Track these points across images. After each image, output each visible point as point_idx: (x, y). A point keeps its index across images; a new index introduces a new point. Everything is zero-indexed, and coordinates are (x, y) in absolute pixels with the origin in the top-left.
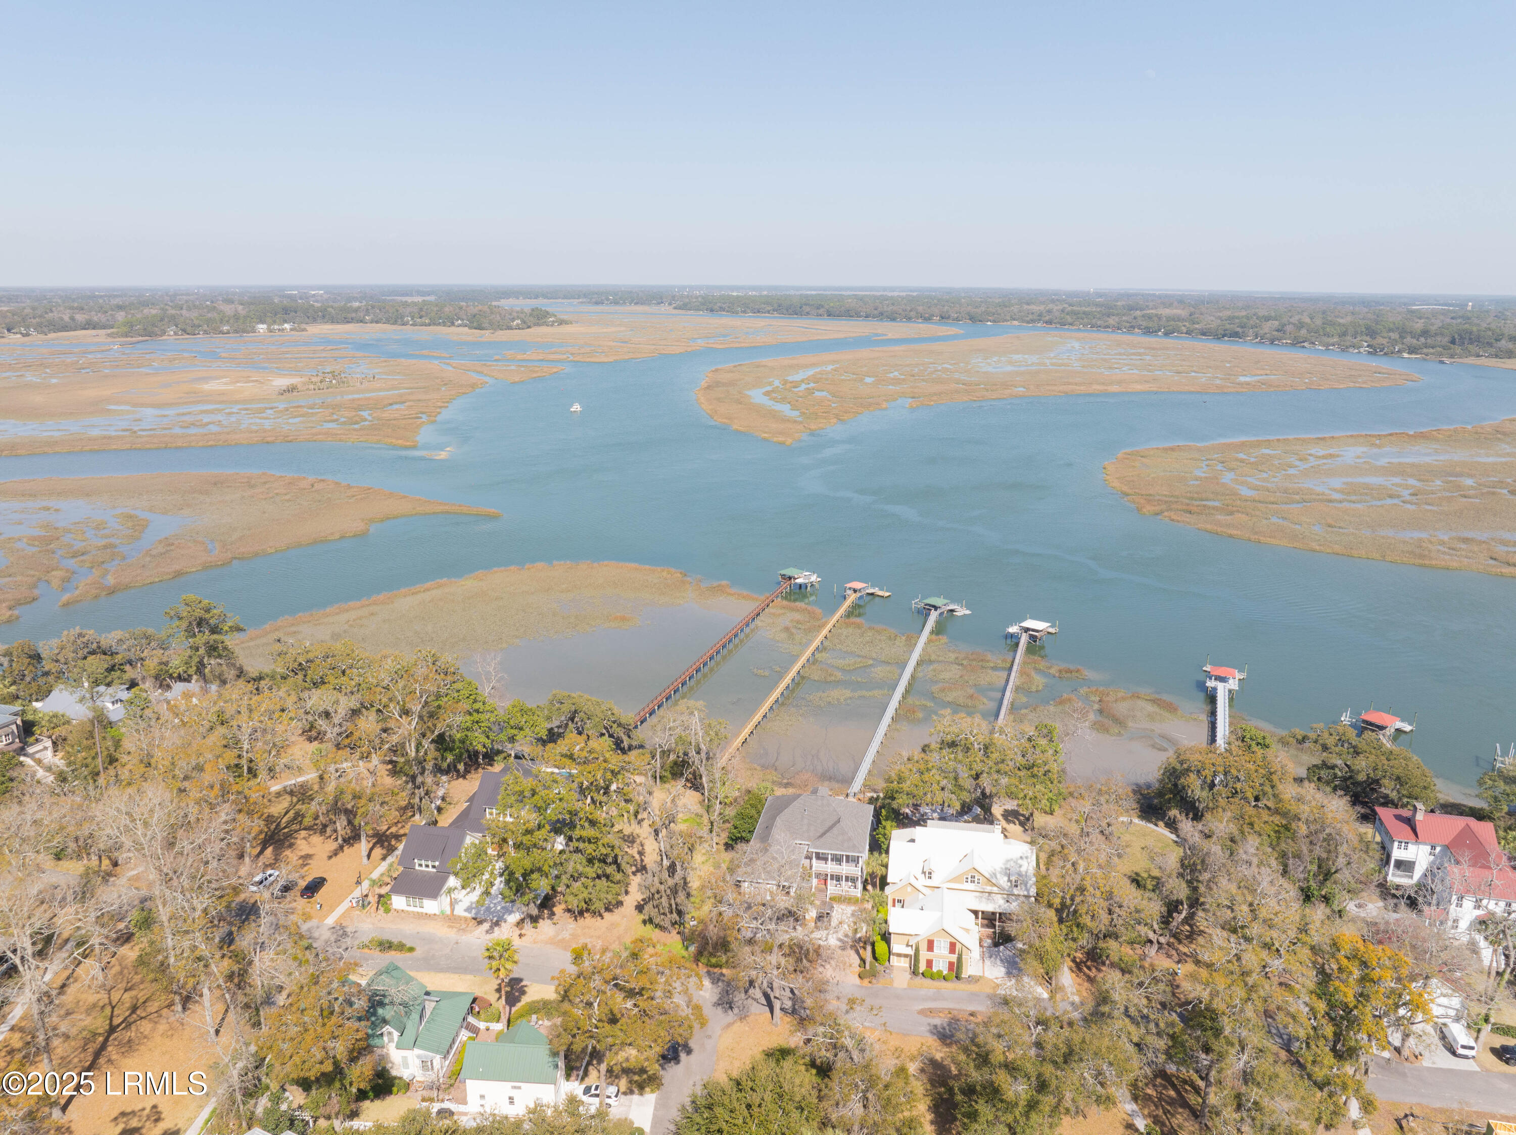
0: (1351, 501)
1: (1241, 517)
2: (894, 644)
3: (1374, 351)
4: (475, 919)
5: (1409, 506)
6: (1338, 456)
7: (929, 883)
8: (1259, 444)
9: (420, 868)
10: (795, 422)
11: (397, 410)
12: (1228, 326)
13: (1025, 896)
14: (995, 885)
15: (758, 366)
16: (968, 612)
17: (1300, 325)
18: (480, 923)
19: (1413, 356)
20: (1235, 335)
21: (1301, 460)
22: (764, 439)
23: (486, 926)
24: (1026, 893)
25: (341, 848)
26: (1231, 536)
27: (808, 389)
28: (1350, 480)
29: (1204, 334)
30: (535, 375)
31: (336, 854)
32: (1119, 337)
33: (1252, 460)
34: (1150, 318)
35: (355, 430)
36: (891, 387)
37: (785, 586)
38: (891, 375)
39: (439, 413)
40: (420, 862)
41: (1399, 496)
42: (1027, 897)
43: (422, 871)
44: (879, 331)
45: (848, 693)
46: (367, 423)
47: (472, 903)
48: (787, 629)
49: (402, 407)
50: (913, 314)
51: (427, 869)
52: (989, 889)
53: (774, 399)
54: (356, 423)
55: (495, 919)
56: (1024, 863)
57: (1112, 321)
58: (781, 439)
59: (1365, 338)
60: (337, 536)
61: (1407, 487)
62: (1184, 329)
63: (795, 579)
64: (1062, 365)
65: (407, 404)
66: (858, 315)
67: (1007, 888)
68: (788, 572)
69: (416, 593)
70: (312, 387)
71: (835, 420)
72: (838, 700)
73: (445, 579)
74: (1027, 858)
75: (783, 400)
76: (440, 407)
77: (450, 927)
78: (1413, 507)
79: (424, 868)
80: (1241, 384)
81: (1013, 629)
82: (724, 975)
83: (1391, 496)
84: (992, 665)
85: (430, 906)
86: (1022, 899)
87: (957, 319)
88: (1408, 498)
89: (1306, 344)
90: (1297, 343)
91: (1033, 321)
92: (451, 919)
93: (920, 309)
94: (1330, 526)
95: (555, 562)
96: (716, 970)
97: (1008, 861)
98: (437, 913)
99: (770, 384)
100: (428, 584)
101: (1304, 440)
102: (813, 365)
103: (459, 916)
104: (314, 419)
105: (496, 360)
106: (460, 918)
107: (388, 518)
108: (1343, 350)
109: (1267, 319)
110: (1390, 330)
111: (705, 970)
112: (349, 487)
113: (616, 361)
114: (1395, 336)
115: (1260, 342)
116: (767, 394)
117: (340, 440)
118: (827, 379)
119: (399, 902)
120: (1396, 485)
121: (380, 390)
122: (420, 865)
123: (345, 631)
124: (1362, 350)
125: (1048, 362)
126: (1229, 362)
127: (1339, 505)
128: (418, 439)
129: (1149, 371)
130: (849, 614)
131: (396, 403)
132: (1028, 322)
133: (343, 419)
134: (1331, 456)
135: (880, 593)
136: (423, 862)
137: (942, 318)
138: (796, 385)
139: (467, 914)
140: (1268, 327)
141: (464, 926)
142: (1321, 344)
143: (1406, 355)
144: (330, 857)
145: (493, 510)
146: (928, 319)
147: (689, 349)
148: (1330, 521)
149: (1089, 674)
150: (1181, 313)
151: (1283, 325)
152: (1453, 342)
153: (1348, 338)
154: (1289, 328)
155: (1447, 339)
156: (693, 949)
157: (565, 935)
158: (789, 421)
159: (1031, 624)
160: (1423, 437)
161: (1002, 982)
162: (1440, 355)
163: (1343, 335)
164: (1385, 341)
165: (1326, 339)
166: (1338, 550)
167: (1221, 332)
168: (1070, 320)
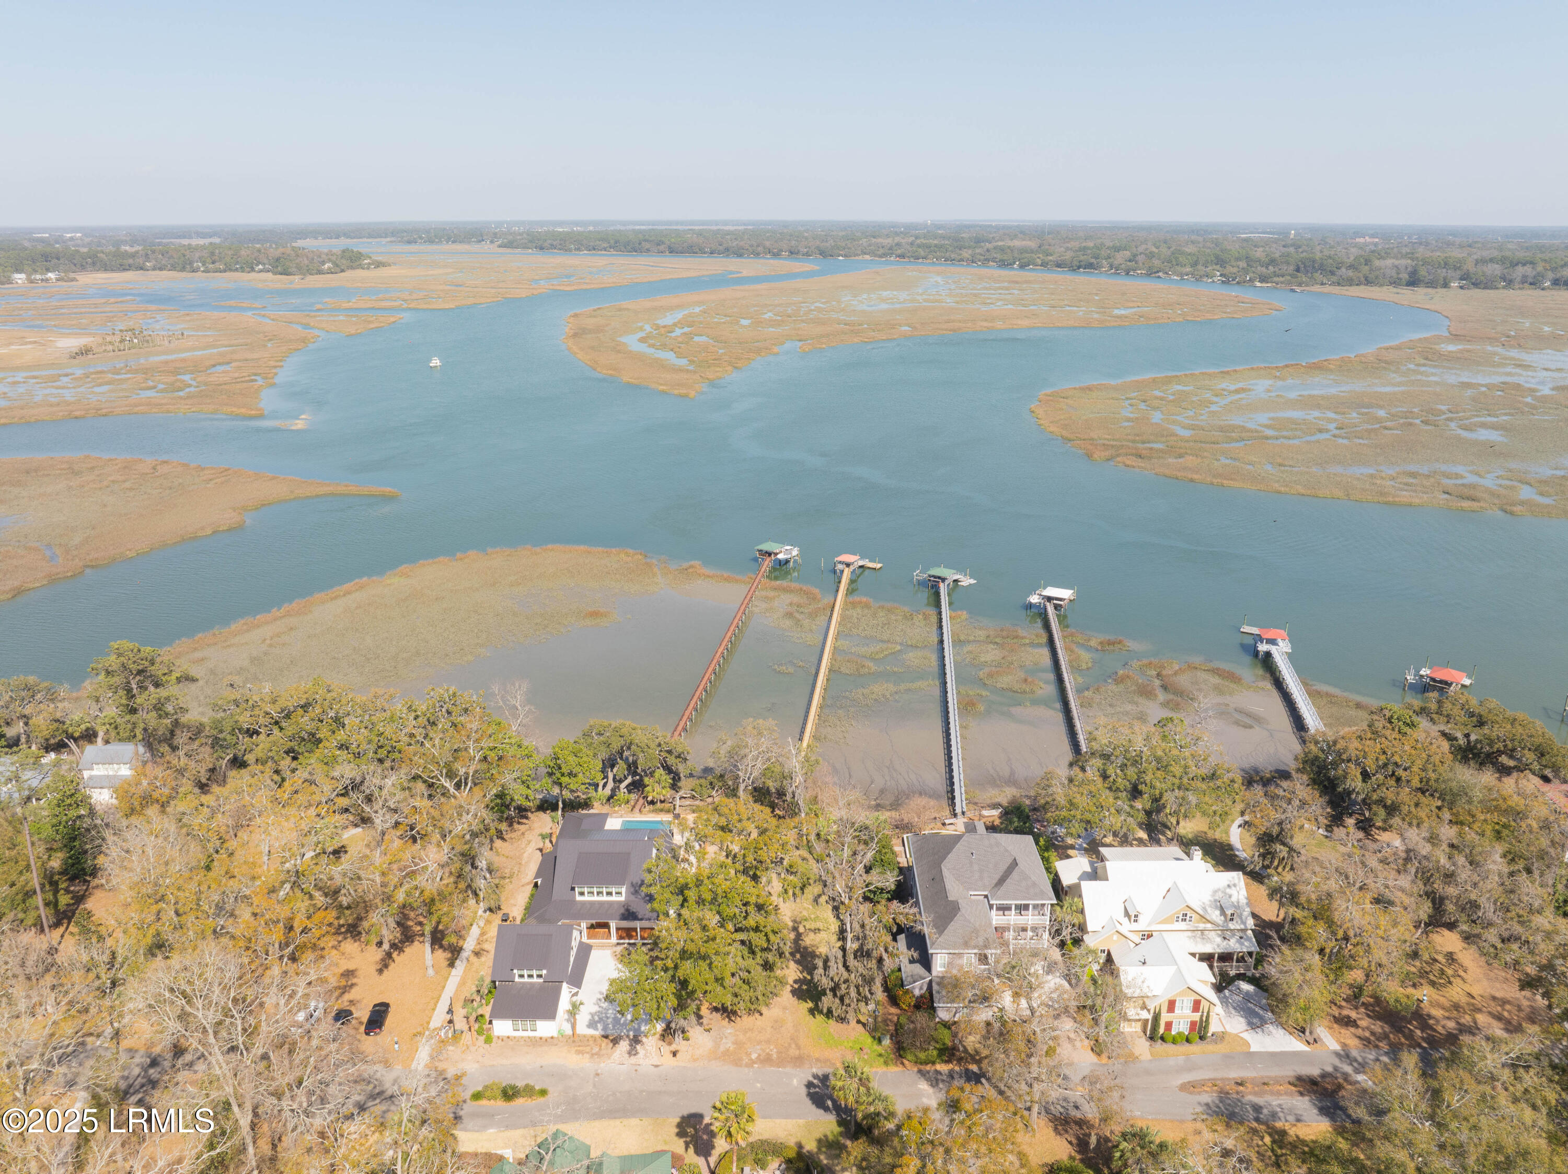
0: (1285, 437)
1: (1190, 461)
2: (913, 624)
3: (1227, 280)
4: (606, 1037)
5: (1340, 441)
6: (1250, 390)
7: (1135, 926)
8: (1168, 380)
9: (522, 980)
10: (688, 371)
11: (224, 372)
12: (1082, 258)
13: (1242, 930)
14: (1209, 922)
15: (620, 310)
16: (973, 581)
17: (1151, 256)
18: (615, 1041)
19: (1264, 285)
20: (1090, 266)
21: (1217, 396)
22: (664, 392)
23: (624, 1045)
24: (1242, 927)
25: (389, 955)
26: (1192, 480)
27: (685, 334)
28: (1272, 415)
29: (1059, 266)
30: (372, 326)
31: (386, 966)
32: (976, 270)
33: (1171, 397)
34: (1002, 250)
35: (181, 398)
36: (771, 329)
37: (768, 563)
38: (766, 316)
39: (276, 374)
40: (521, 972)
41: (1327, 431)
42: (1244, 931)
43: (524, 983)
44: (732, 268)
45: (892, 687)
46: (192, 389)
47: (592, 1015)
48: (789, 615)
49: (227, 368)
50: (760, 249)
51: (531, 980)
52: (1202, 926)
53: (652, 346)
54: (180, 389)
55: (631, 1034)
56: (1233, 891)
57: (966, 254)
58: (683, 391)
59: (1218, 267)
60: (209, 531)
61: (1330, 420)
62: (1039, 262)
63: (776, 554)
64: (936, 301)
65: (233, 364)
66: (703, 251)
67: (1221, 923)
68: (766, 547)
69: (336, 598)
70: (111, 348)
71: (730, 368)
72: (884, 696)
73: (365, 579)
74: (1235, 885)
75: (664, 347)
76: (275, 367)
77: (579, 1052)
78: (1345, 441)
79: (526, 979)
80: (1120, 317)
81: (1035, 599)
82: (940, 1073)
83: (1320, 431)
84: (1027, 641)
85: (545, 1028)
86: (1239, 934)
87: (807, 254)
88: (1337, 432)
89: (1160, 274)
90: (1152, 273)
91: (884, 255)
92: (574, 1040)
93: (767, 244)
94: (1280, 465)
95: (489, 550)
96: (928, 1067)
97: (1215, 892)
98: (555, 1035)
99: (641, 329)
100: (346, 586)
101: (1209, 375)
102: (680, 307)
103: (584, 1036)
104: (124, 386)
105: (319, 310)
106: (585, 1039)
107: (263, 505)
108: (1197, 280)
109: (1118, 249)
110: (1238, 259)
111: (916, 1069)
112: (201, 469)
113: (458, 307)
114: (1243, 264)
115: (1115, 273)
116: (642, 340)
117: (168, 412)
118: (701, 322)
119: (502, 1027)
120: (1318, 418)
121: (193, 349)
122: (522, 976)
123: (265, 654)
124: (1216, 279)
125: (919, 298)
126: (1097, 294)
127: (1275, 442)
128: (262, 405)
129: (1024, 305)
130: (850, 591)
131: (220, 364)
132: (880, 256)
133: (161, 386)
134: (1243, 390)
135: (871, 565)
136: (525, 973)
137: (792, 253)
138: (670, 329)
139: (591, 1032)
140: (1120, 258)
141: (596, 1049)
142: (1175, 273)
143: (1258, 284)
144: (380, 971)
145: (389, 489)
146: (777, 255)
147: (535, 292)
148: (1279, 460)
149: (1132, 645)
150: (1032, 244)
151: (1135, 256)
152: (1298, 270)
153: (1200, 267)
154: (1141, 258)
155: (1292, 267)
156: (887, 1042)
157: (728, 1044)
158: (680, 370)
159: (1051, 592)
160: (1317, 367)
161: (1249, 1036)
162: (1290, 283)
163: (1195, 264)
164: (1235, 270)
165: (1179, 268)
166: (1302, 491)
167: (1076, 263)
168: (922, 253)
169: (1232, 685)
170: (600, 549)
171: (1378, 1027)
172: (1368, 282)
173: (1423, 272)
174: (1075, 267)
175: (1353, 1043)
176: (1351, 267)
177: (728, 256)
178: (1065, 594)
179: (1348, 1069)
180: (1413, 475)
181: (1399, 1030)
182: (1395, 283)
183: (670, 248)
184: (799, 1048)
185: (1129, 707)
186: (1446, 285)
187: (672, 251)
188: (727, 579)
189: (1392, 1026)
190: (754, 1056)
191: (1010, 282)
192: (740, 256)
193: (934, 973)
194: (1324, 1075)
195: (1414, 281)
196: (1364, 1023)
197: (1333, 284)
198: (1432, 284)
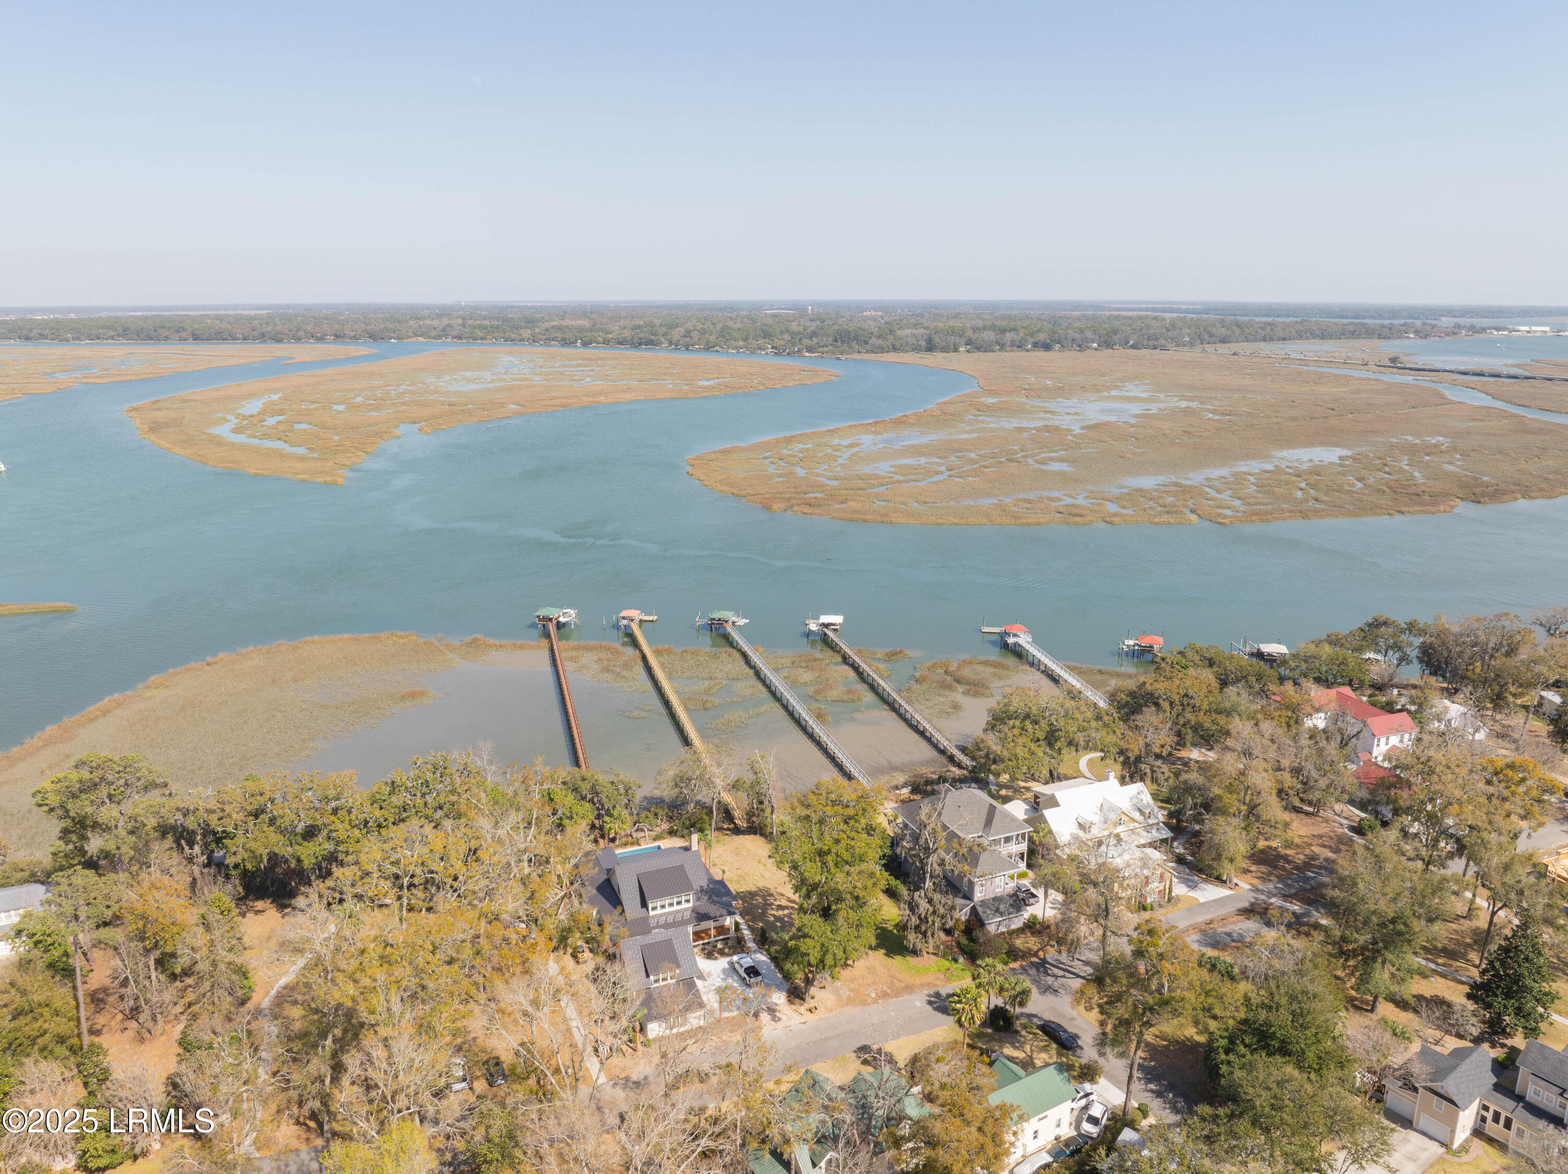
0: (913, 480)
1: (853, 505)
2: (722, 662)
3: (779, 352)
4: (744, 1015)
5: (956, 480)
6: (859, 444)
8: (789, 440)
9: (658, 984)
10: (315, 459)
12: (639, 335)
13: (1157, 824)
14: (1135, 822)
15: (183, 401)
16: (747, 621)
17: (703, 332)
18: (755, 1016)
19: (812, 355)
20: (650, 342)
21: (836, 451)
23: (765, 1016)
24: (1157, 821)
27: (280, 422)
28: (891, 463)
29: (620, 343)
32: (542, 349)
33: (801, 455)
34: (559, 328)
36: (373, 413)
37: (551, 627)
38: (357, 401)
40: (657, 977)
41: (941, 473)
42: (1159, 824)
43: (661, 987)
45: (743, 714)
48: (605, 669)
50: (301, 333)
51: (665, 983)
52: (1132, 826)
53: (253, 436)
55: (763, 1007)
57: (524, 334)
59: (767, 340)
61: (938, 464)
62: (601, 340)
63: (556, 618)
66: (233, 338)
67: (1142, 821)
68: (541, 613)
71: (360, 453)
72: (741, 722)
75: (266, 436)
78: (960, 480)
79: (661, 983)
81: (811, 628)
83: (938, 473)
86: (1156, 826)
87: (355, 338)
88: (949, 473)
89: (717, 348)
90: (709, 348)
91: (438, 337)
93: (309, 328)
94: (925, 502)
97: (1132, 799)
101: (819, 434)
102: (251, 395)
106: (728, 1020)
108: (752, 353)
109: (671, 327)
110: (782, 333)
114: (787, 337)
115: (676, 349)
116: (237, 430)
118: (289, 410)
119: (654, 1030)
120: (928, 463)
124: (768, 351)
125: (505, 377)
126: (672, 368)
127: (908, 485)
132: (435, 338)
134: (855, 445)
135: (647, 618)
136: (662, 976)
137: (337, 337)
138: (259, 418)
140: (677, 334)
142: (730, 347)
143: (807, 354)
146: (321, 339)
148: (921, 499)
149: (910, 653)
150: (585, 323)
151: (689, 332)
152: (836, 341)
153: (750, 340)
154: (695, 335)
155: (831, 339)
156: (961, 960)
157: (845, 993)
158: (303, 459)
159: (825, 619)
160: (900, 422)
161: (1192, 894)
162: (833, 352)
163: (746, 339)
164: (782, 342)
165: (732, 342)
166: (956, 521)
167: (636, 340)
168: (481, 335)
169: (1006, 672)
170: (366, 635)
171: (1263, 868)
172: (895, 349)
173: (936, 339)
174: (638, 344)
175: (1256, 881)
176: (880, 336)
177: (264, 342)
178: (838, 619)
179: (1263, 897)
180: (1026, 501)
181: (1276, 867)
182: (916, 349)
183: (193, 334)
184: (901, 981)
185: (942, 699)
186: (956, 350)
187: (196, 338)
188: (522, 647)
189: (1270, 866)
190: (873, 995)
191: (584, 359)
192: (280, 341)
193: (976, 899)
194: (1252, 904)
195: (931, 347)
196: (1254, 868)
197: (867, 352)
198: (945, 349)
